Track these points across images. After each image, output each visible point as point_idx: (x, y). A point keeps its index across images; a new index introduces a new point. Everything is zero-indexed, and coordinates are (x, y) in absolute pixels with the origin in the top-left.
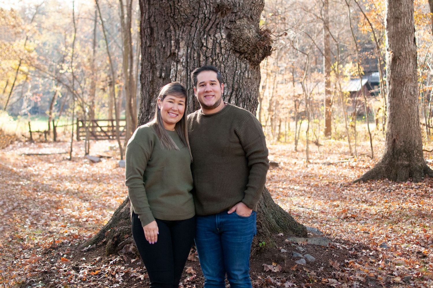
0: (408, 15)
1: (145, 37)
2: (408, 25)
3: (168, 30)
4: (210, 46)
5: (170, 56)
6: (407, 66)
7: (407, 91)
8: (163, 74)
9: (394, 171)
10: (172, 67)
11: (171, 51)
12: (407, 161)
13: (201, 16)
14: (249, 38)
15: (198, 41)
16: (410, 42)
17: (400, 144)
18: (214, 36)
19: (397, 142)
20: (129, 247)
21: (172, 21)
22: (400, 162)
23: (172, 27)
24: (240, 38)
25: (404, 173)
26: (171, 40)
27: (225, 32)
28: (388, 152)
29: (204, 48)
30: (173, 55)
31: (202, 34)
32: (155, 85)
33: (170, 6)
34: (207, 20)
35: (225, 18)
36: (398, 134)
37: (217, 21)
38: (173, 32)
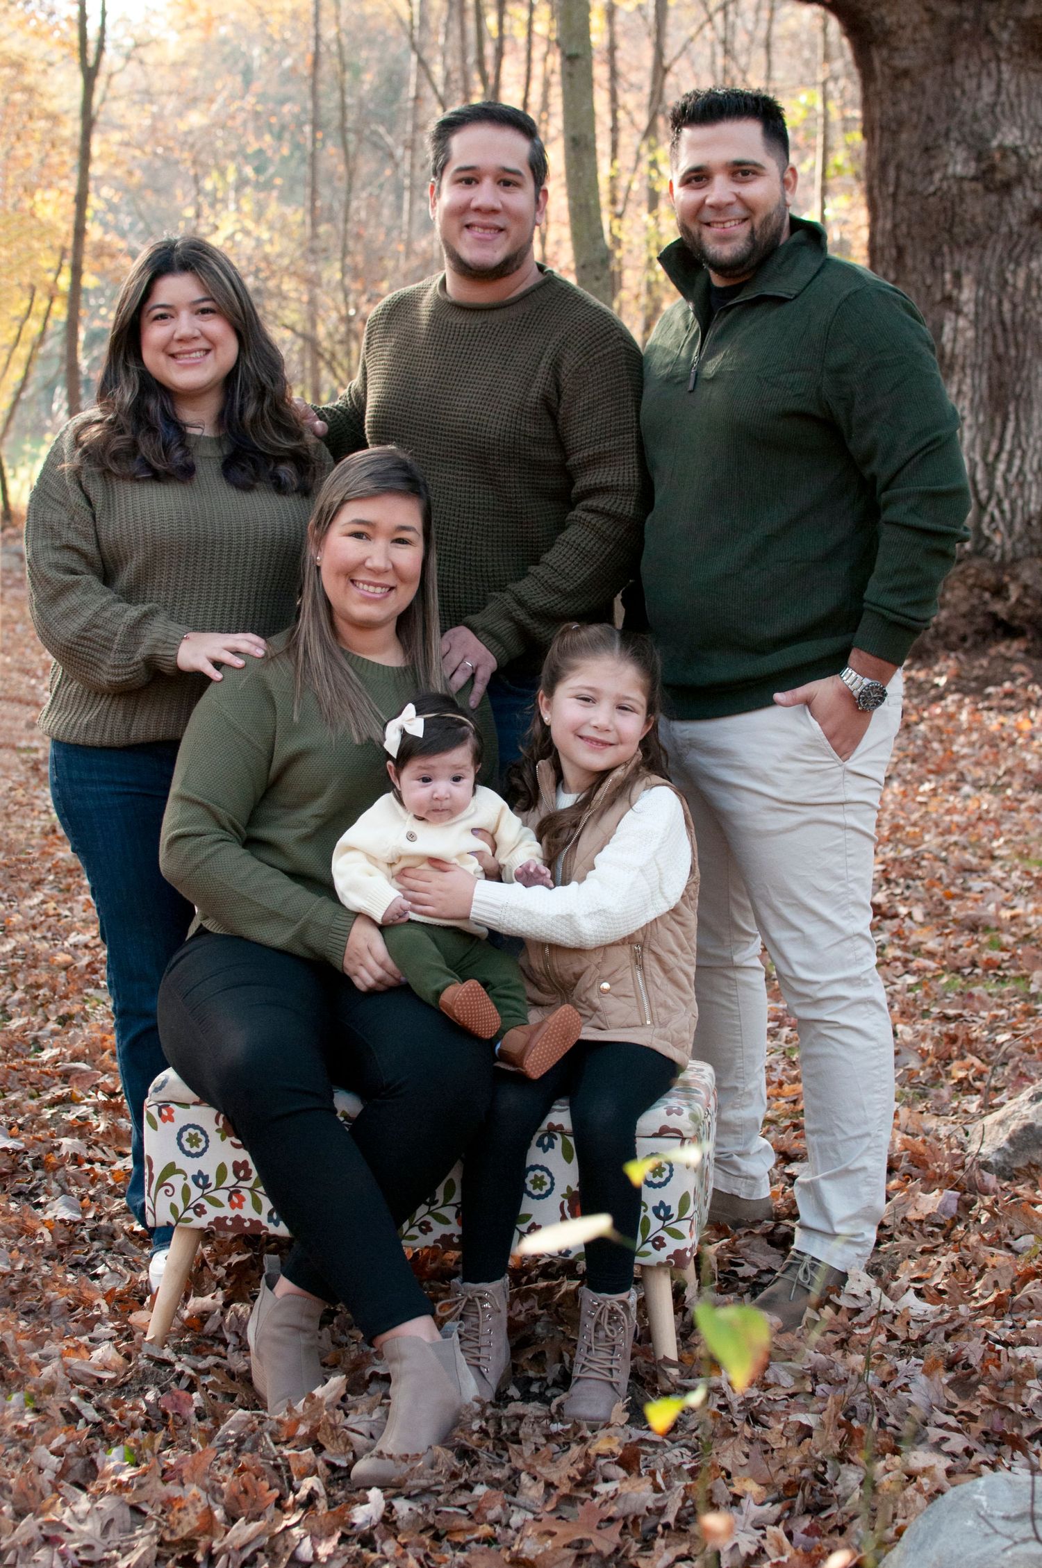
4: (1021, 284)
5: (940, 302)
10: (946, 321)
11: (943, 291)
13: (1004, 229)
15: (997, 274)
18: (1028, 266)
21: (946, 236)
23: (945, 249)
26: (943, 272)
29: (1010, 289)
30: (948, 301)
31: (1005, 262)
33: (944, 207)
34: (1015, 237)
37: (1034, 239)
38: (947, 258)
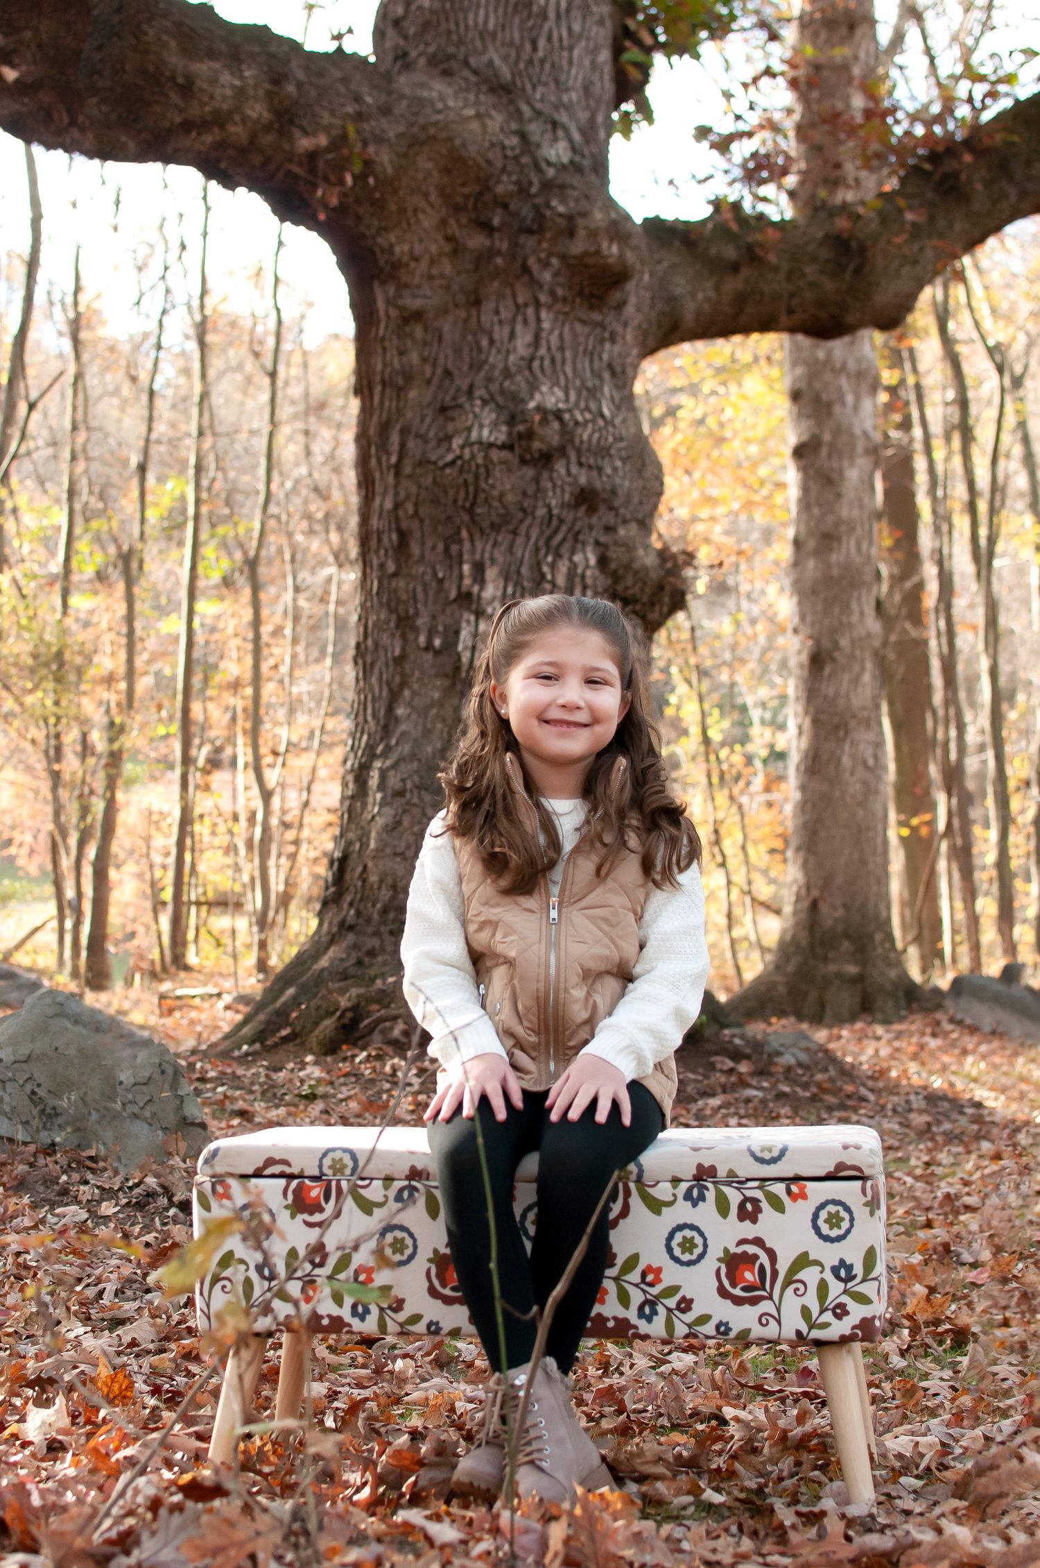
0: (859, 530)
1: (382, 552)
2: (858, 560)
3: (455, 538)
5: (455, 600)
6: (856, 681)
7: (854, 757)
8: (437, 642)
9: (813, 995)
10: (464, 625)
11: (459, 587)
12: (856, 963)
13: (541, 512)
14: (645, 568)
15: (531, 568)
16: (866, 608)
17: (831, 914)
18: (570, 560)
19: (824, 908)
20: (391, 1028)
21: (466, 517)
22: (832, 968)
23: (464, 534)
24: (628, 567)
25: (846, 998)
26: (461, 563)
27: (594, 552)
28: (794, 937)
30: (466, 600)
31: (542, 553)
32: (408, 668)
33: (466, 481)
34: (555, 522)
35: (594, 520)
36: (826, 883)
37: (578, 526)
38: (467, 546)
